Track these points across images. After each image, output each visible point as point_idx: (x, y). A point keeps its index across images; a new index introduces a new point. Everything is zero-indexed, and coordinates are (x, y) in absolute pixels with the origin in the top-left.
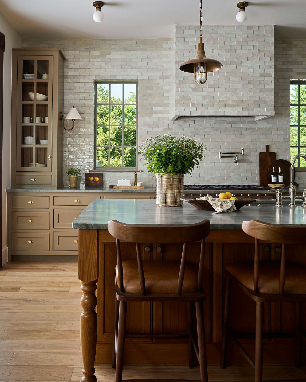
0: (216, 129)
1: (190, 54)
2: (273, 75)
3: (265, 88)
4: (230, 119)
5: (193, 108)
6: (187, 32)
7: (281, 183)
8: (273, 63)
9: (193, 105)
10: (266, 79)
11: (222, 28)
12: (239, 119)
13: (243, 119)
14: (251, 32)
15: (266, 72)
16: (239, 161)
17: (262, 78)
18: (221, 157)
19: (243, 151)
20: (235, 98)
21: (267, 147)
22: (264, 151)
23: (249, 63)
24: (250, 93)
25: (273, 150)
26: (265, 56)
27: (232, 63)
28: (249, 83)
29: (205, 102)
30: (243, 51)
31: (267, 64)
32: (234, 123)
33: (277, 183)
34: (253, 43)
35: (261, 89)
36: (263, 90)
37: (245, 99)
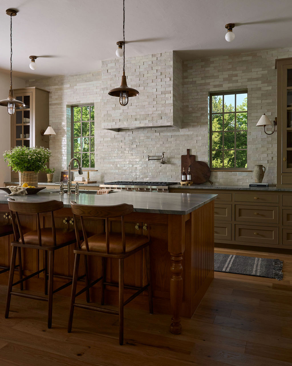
0: (148, 138)
1: (112, 82)
2: (172, 92)
3: (166, 103)
4: (159, 129)
5: (114, 123)
6: (110, 65)
7: (189, 181)
8: (172, 82)
9: (113, 120)
10: (167, 95)
11: (134, 58)
12: (166, 128)
13: (169, 128)
14: (155, 59)
15: (166, 90)
16: (163, 163)
17: (164, 96)
18: (149, 160)
19: (163, 154)
20: (143, 113)
21: (188, 151)
22: (186, 154)
23: (153, 84)
24: (154, 108)
25: (193, 153)
26: (166, 77)
27: (140, 85)
28: (154, 100)
29: (121, 118)
30: (149, 75)
31: (167, 83)
32: (162, 132)
33: (186, 180)
34: (157, 68)
35: (162, 104)
36: (165, 105)
37: (150, 113)
